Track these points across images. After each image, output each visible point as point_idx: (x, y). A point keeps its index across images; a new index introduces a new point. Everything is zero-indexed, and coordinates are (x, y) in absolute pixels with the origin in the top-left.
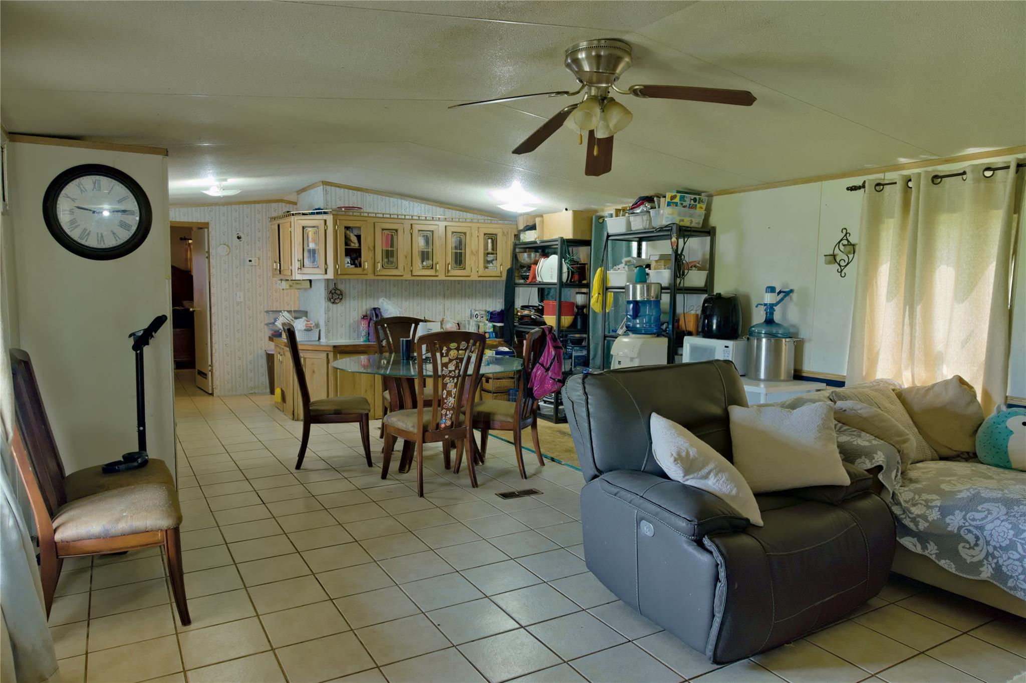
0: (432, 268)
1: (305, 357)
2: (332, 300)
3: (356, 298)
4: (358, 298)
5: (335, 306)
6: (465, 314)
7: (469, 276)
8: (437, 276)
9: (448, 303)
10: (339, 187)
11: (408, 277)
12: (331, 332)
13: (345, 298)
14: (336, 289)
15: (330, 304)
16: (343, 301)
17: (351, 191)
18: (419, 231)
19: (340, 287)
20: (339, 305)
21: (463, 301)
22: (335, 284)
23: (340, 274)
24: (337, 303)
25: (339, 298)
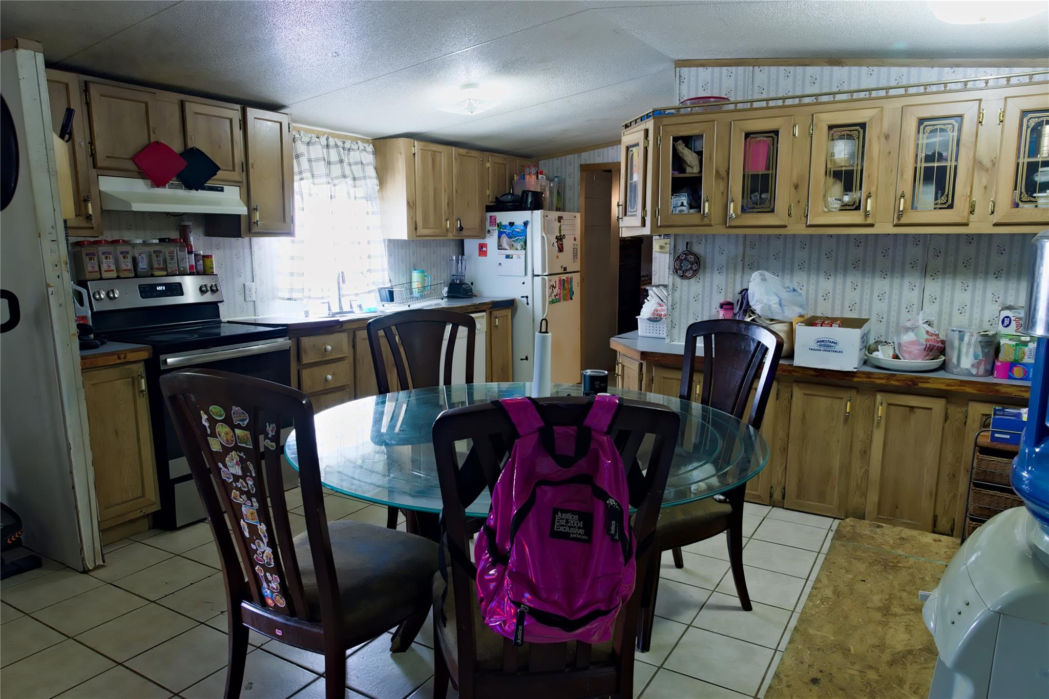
0: (858, 208)
1: (624, 364)
2: (680, 272)
3: (724, 271)
4: (727, 269)
5: (685, 282)
6: (982, 314)
7: (966, 225)
8: (872, 225)
9: (933, 287)
10: (703, 65)
11: (797, 228)
12: (677, 327)
13: (705, 268)
14: (689, 252)
15: (678, 280)
16: (700, 274)
17: (725, 69)
18: (831, 127)
19: (698, 249)
20: (692, 281)
21: (980, 284)
22: (687, 243)
23: (660, 227)
24: (689, 278)
25: (691, 268)
